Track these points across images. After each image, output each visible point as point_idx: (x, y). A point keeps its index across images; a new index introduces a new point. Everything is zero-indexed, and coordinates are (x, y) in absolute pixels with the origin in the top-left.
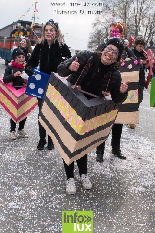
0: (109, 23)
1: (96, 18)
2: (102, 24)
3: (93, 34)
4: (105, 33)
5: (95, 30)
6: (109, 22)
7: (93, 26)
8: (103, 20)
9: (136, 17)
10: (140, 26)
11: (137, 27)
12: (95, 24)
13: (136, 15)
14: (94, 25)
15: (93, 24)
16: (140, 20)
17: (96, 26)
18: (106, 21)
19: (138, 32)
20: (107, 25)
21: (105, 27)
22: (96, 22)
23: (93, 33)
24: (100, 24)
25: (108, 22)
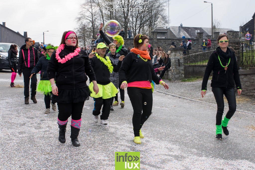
0: (95, 16)
2: (87, 17)
3: (77, 30)
4: (90, 27)
5: (79, 25)
7: (77, 20)
8: (88, 14)
10: (129, 17)
11: (126, 18)
12: (80, 19)
14: (78, 20)
15: (76, 19)
17: (81, 21)
18: (91, 14)
19: (128, 23)
20: (92, 19)
21: (90, 21)
22: (79, 16)
23: (77, 28)
24: (85, 18)
25: (93, 16)
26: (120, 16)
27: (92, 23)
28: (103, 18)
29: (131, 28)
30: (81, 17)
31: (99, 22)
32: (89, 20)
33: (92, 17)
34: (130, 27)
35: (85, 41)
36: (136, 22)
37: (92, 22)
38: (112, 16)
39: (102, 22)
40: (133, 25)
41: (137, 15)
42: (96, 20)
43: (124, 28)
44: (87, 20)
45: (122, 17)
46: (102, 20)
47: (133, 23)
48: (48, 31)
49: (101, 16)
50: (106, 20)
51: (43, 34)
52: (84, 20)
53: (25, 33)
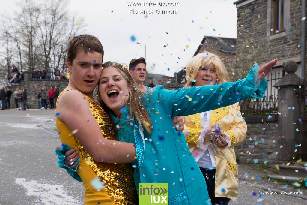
26: (41, 54)
27: (8, 61)
28: (20, 55)
29: (52, 69)
32: (4, 56)
33: (7, 53)
34: (52, 67)
36: (59, 62)
37: (8, 59)
38: (31, 53)
39: (19, 60)
40: (55, 65)
41: (59, 54)
42: (12, 57)
43: (44, 67)
45: (43, 55)
46: (20, 58)
47: (55, 62)
49: (19, 53)
50: (23, 57)
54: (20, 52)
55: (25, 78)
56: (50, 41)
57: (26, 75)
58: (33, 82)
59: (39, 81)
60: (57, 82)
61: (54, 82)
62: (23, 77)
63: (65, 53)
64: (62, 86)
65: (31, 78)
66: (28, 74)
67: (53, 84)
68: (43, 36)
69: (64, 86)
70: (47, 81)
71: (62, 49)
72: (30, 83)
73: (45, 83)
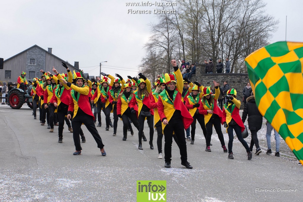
0: (173, 43)
1: (151, 36)
2: (161, 44)
6: (171, 41)
7: (147, 47)
8: (162, 39)
9: (212, 32)
10: (219, 46)
11: (215, 47)
12: (151, 46)
13: (212, 28)
14: (149, 47)
15: (146, 45)
16: (219, 36)
17: (152, 48)
18: (166, 40)
20: (168, 46)
21: (165, 49)
22: (151, 42)
24: (158, 45)
27: (168, 52)
28: (183, 45)
30: (154, 43)
31: (178, 50)
32: (163, 47)
33: (168, 43)
35: (154, 77)
37: (168, 50)
39: (181, 51)
42: (173, 48)
44: (160, 48)
46: (182, 49)
48: (107, 62)
50: (186, 47)
51: (100, 65)
52: (157, 47)
53: (77, 64)
54: (183, 41)
55: (197, 72)
56: (219, 27)
57: (198, 68)
58: (207, 77)
59: (214, 76)
60: (237, 77)
61: (233, 76)
62: (194, 71)
63: (237, 41)
64: (244, 81)
65: (205, 72)
66: (201, 67)
67: (232, 79)
68: (210, 21)
69: (246, 81)
70: (224, 76)
71: (233, 36)
72: (204, 78)
73: (222, 78)
